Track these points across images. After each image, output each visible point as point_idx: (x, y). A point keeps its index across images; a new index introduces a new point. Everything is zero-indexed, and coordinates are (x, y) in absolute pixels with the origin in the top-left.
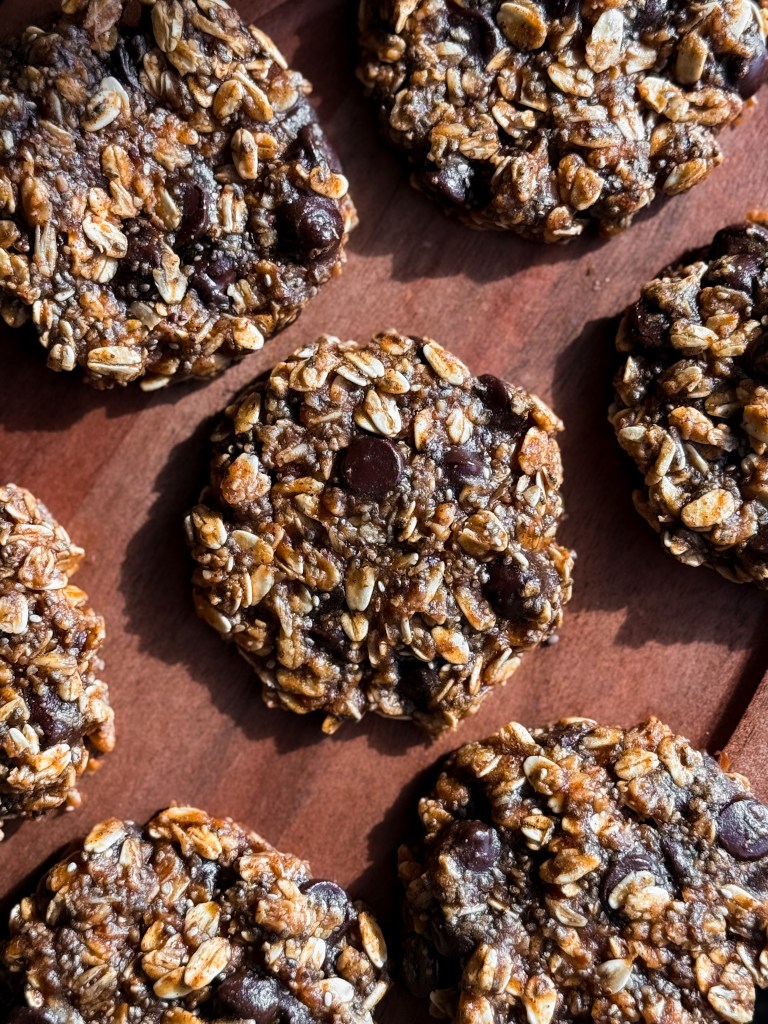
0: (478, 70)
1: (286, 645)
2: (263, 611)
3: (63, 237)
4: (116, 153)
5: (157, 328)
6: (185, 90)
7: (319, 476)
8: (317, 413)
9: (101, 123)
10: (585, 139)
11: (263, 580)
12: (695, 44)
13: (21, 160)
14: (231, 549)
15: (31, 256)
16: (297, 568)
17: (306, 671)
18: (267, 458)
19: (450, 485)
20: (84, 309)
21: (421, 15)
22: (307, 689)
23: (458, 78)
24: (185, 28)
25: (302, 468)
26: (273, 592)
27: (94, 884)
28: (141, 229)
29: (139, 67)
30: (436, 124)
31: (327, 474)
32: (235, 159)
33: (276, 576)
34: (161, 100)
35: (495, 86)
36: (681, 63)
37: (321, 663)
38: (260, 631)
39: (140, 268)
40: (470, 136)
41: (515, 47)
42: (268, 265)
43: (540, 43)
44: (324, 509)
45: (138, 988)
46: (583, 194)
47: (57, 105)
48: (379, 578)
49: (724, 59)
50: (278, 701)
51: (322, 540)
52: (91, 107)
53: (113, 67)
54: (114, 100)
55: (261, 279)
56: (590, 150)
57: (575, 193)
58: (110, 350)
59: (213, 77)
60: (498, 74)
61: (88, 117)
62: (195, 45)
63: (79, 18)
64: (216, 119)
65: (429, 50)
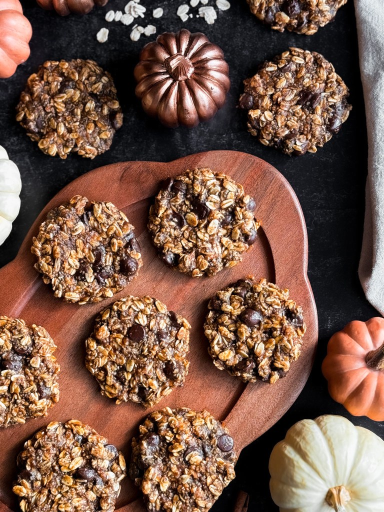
0: (179, 230)
1: (109, 379)
2: (104, 369)
3: (62, 263)
4: (80, 242)
5: (85, 289)
6: (100, 227)
7: (123, 334)
8: (124, 317)
9: (76, 233)
10: (205, 252)
11: (104, 360)
12: (237, 230)
13: (54, 241)
14: (97, 351)
15: (53, 266)
16: (114, 358)
17: (113, 386)
18: (110, 327)
19: (158, 340)
20: (66, 282)
21: (165, 214)
22: (113, 391)
23: (173, 231)
24: (102, 212)
25: (119, 331)
26: (107, 364)
27: (48, 438)
28: (83, 262)
29: (89, 220)
30: (166, 243)
31: (125, 333)
32: (111, 246)
33: (108, 359)
34: (94, 229)
35: (183, 235)
36: (233, 235)
37: (117, 385)
38: (102, 374)
39: (82, 273)
40: (174, 247)
41: (189, 225)
42: (117, 275)
43: (196, 225)
44: (123, 342)
45: (57, 468)
46: (202, 266)
47: (65, 228)
48: (136, 363)
49: (244, 235)
50: (105, 393)
51: (121, 351)
52: (74, 229)
53: (82, 219)
54: (81, 227)
55: (114, 278)
56: (206, 255)
57: (201, 266)
58: (71, 293)
59: (108, 224)
60: (184, 232)
61: (73, 232)
62: (104, 216)
63: (74, 205)
64: (107, 235)
65: (166, 223)
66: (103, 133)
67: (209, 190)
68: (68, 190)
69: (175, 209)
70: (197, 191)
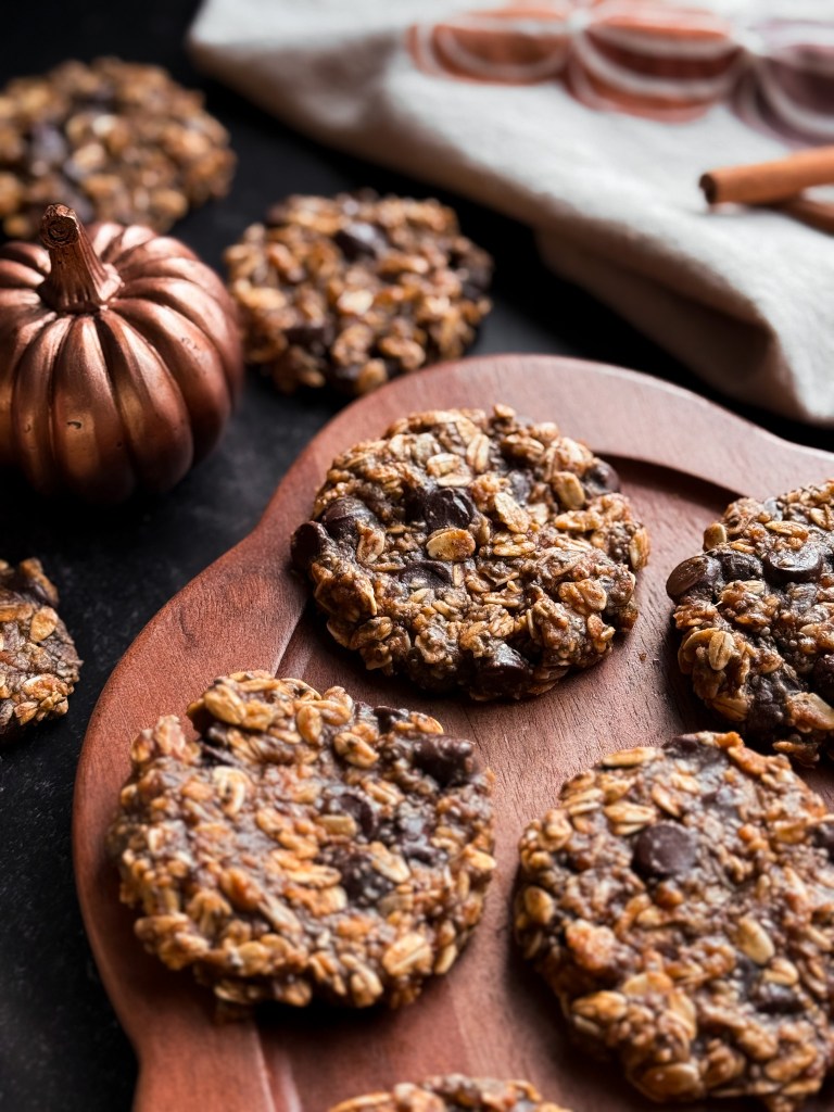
0: (451, 590)
1: (750, 1037)
2: (710, 1030)
3: (287, 900)
4: (268, 816)
5: (415, 903)
6: (274, 740)
7: (637, 891)
8: (589, 850)
9: (237, 803)
10: (562, 567)
11: (681, 1005)
12: (563, 477)
13: (205, 866)
14: (636, 1002)
15: (274, 929)
16: (696, 973)
17: (786, 1044)
18: (588, 912)
19: (729, 815)
20: (349, 937)
21: (382, 592)
22: (798, 1060)
23: (444, 604)
24: (241, 697)
25: (623, 897)
26: (698, 1007)
28: (332, 853)
29: (230, 748)
30: (459, 637)
31: (641, 885)
32: (351, 758)
33: (688, 993)
34: (266, 761)
35: (471, 591)
36: (565, 496)
37: (789, 1028)
38: (722, 1051)
39: (363, 872)
40: (489, 622)
41: (459, 561)
42: (445, 801)
43: (473, 545)
46: (595, 596)
47: (198, 810)
48: (759, 918)
49: (588, 477)
50: (790, 1097)
51: (690, 937)
53: (210, 761)
54: (234, 778)
55: (450, 815)
56: (570, 571)
57: (590, 600)
58: (397, 947)
59: (287, 717)
60: (466, 583)
61: (226, 802)
62: (257, 704)
63: (157, 752)
64: (314, 746)
65: (408, 605)
66: (35, 622)
67: (413, 458)
68: (94, 777)
69: (387, 565)
70: (391, 479)
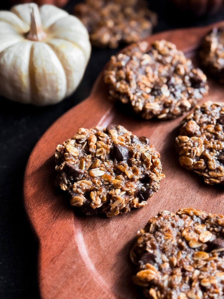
1: (211, 163)
2: (203, 156)
4: (149, 69)
7: (213, 124)
8: (210, 111)
11: (201, 148)
13: (126, 68)
14: (191, 141)
15: (129, 85)
16: (211, 145)
18: (198, 121)
20: (144, 97)
22: (219, 174)
25: (208, 123)
26: (205, 151)
27: (164, 219)
29: (153, 53)
32: (178, 71)
33: (205, 148)
34: (158, 61)
37: (222, 167)
38: (202, 162)
44: (216, 129)
47: (135, 58)
53: (147, 53)
54: (148, 59)
55: (188, 92)
61: (141, 61)
62: (166, 49)
64: (172, 65)
